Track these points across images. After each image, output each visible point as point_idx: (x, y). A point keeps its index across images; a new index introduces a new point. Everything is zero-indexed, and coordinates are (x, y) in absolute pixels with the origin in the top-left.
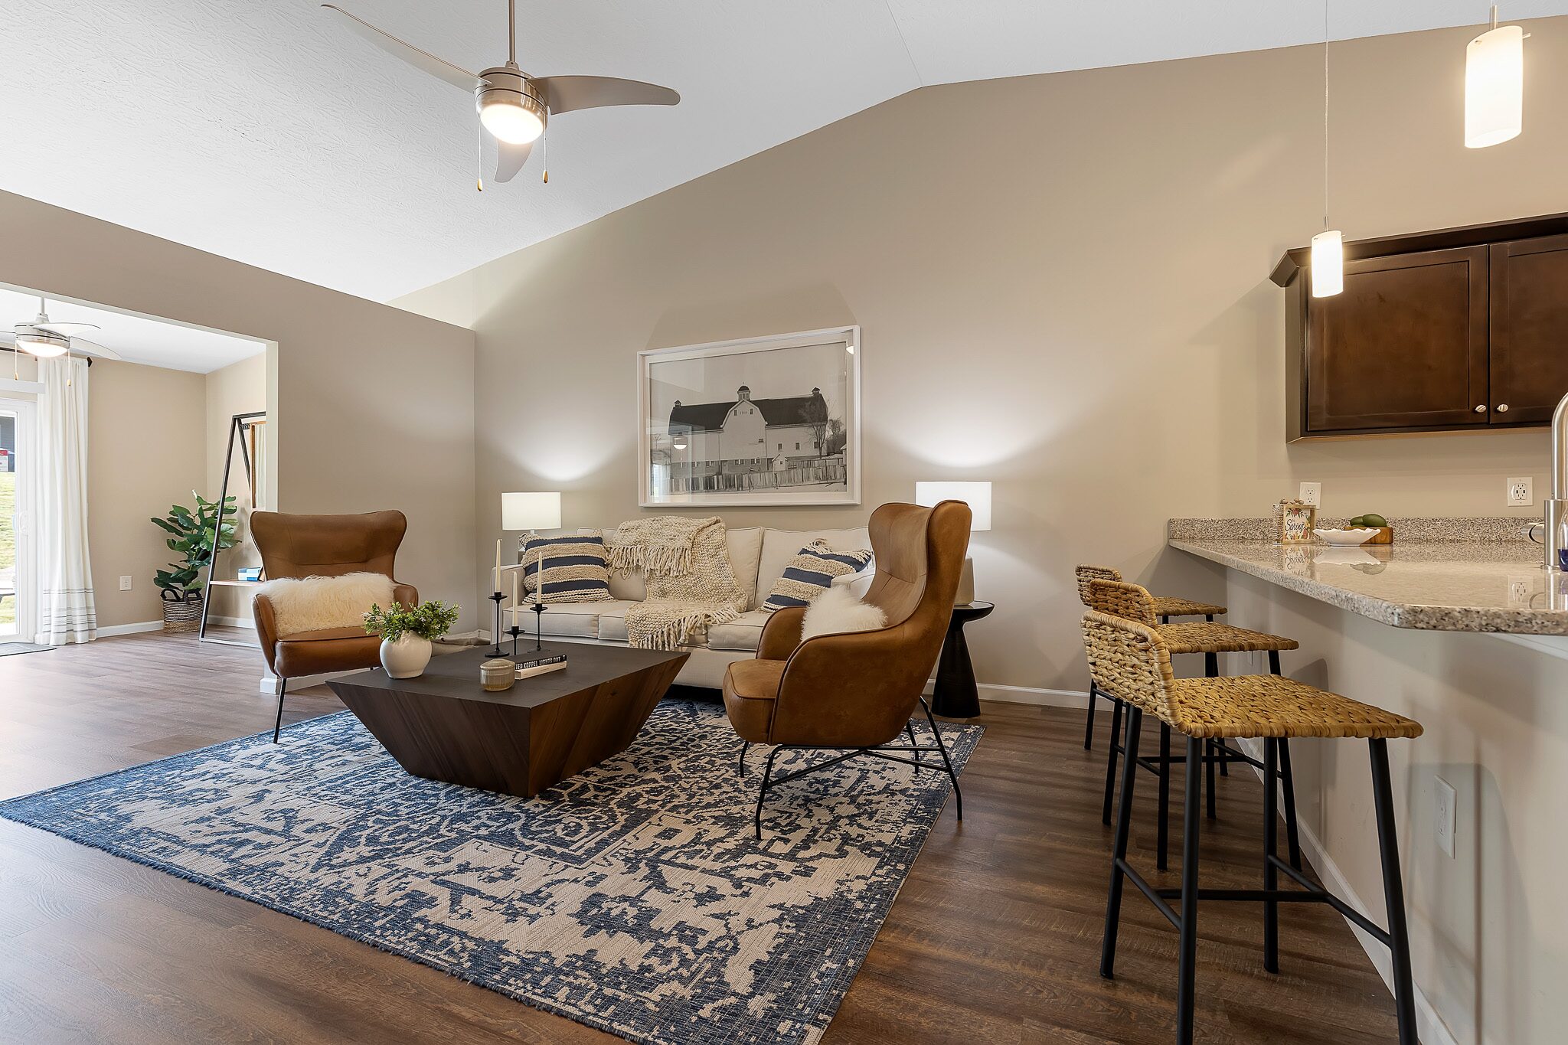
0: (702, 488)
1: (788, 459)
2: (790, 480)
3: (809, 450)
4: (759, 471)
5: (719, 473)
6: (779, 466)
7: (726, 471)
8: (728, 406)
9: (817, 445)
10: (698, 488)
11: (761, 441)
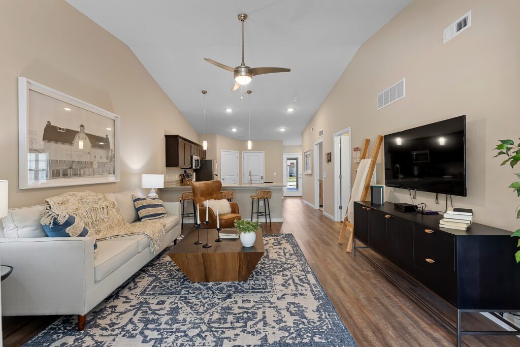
0: (61, 175)
1: (98, 163)
2: (98, 172)
3: (104, 160)
4: (88, 168)
5: (71, 168)
6: (95, 166)
7: (74, 166)
8: (77, 132)
9: (107, 158)
10: (59, 175)
11: (89, 153)
